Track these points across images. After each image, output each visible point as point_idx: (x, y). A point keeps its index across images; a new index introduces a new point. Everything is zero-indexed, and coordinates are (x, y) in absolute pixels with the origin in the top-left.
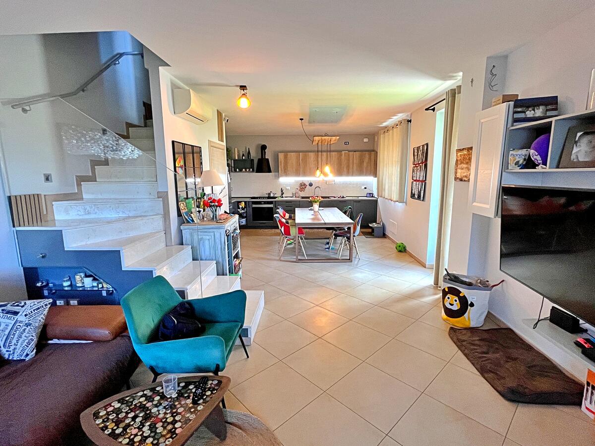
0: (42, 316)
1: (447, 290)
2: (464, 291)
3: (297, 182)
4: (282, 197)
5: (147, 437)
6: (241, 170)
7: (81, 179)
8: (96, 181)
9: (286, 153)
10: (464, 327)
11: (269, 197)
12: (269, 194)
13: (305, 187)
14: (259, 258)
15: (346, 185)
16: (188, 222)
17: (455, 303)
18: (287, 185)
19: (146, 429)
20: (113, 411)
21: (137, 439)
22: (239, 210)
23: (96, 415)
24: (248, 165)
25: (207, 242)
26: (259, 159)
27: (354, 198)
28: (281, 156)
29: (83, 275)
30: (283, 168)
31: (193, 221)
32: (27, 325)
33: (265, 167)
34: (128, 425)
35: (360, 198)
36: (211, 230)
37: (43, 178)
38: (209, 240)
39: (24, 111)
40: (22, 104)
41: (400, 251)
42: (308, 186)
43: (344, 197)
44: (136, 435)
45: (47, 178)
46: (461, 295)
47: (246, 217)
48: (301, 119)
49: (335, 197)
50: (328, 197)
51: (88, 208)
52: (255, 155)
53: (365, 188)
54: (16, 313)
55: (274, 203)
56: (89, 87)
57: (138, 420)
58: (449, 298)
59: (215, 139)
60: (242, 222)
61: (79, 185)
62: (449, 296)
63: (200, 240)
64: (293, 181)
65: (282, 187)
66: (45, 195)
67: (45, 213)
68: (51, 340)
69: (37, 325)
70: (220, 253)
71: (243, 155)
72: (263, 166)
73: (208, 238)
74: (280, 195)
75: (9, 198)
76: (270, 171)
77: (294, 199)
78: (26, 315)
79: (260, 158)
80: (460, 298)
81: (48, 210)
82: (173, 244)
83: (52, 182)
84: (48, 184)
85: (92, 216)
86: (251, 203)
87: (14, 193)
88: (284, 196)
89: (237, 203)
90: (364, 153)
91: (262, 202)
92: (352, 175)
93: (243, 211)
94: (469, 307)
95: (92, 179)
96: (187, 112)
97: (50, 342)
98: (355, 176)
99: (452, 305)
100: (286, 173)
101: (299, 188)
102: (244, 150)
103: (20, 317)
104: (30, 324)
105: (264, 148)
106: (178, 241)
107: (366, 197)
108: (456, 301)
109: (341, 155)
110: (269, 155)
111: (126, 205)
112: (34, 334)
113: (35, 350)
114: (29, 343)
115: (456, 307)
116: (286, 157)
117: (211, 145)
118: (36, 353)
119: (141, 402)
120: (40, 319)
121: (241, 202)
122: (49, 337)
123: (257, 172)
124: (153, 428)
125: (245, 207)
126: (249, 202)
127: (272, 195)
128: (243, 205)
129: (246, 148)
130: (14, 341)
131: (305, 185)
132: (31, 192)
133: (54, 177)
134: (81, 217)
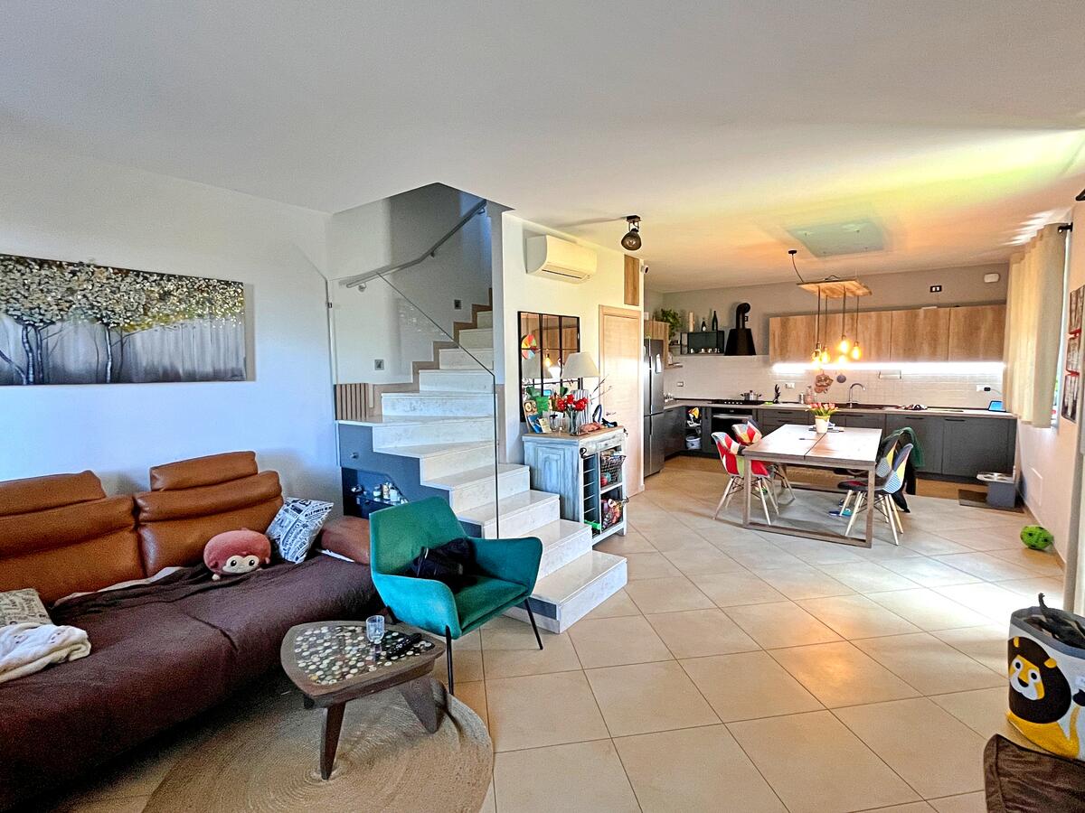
0: (320, 520)
1: (1016, 644)
2: (1058, 657)
3: (809, 373)
4: (777, 402)
5: (320, 669)
6: (697, 352)
7: (419, 367)
8: (438, 369)
9: (785, 317)
10: (1058, 752)
11: (747, 402)
12: (747, 395)
13: (828, 385)
14: (681, 510)
15: (932, 384)
16: (533, 431)
17: (1031, 681)
18: (789, 379)
19: (326, 662)
20: (316, 635)
21: (313, 667)
22: (689, 422)
23: (302, 633)
24: (714, 342)
25: (554, 464)
26: (732, 331)
27: (948, 412)
28: (775, 324)
29: (390, 486)
30: (777, 346)
31: (540, 430)
32: (305, 526)
33: (742, 344)
34: (317, 652)
35: (966, 412)
36: (559, 446)
37: (374, 364)
38: (557, 461)
39: (361, 289)
40: (358, 282)
41: (1033, 547)
42: (835, 383)
43: (920, 409)
44: (314, 663)
45: (379, 365)
46: (1048, 664)
47: (701, 436)
48: (792, 252)
49: (898, 407)
50: (881, 407)
51: (414, 404)
52: (726, 323)
53: (987, 389)
54: (299, 511)
55: (754, 413)
56: (440, 249)
57: (328, 651)
58: (1018, 665)
59: (617, 301)
60: (693, 445)
61: (416, 374)
62: (1019, 659)
63: (546, 460)
64: (803, 372)
65: (778, 382)
66: (374, 385)
67: (371, 406)
68: (325, 550)
69: (312, 528)
70: (570, 485)
71: (704, 324)
72: (738, 342)
73: (555, 457)
74: (772, 397)
75: (335, 386)
76: (751, 352)
77: (801, 406)
78: (306, 515)
79: (734, 328)
80: (1044, 671)
81: (377, 403)
82: (508, 461)
83: (383, 369)
84: (380, 372)
85: (417, 414)
86: (710, 412)
87: (340, 383)
88: (780, 399)
89: (684, 410)
90: (980, 308)
91: (732, 409)
92: (946, 359)
93: (695, 424)
94: (1073, 702)
95: (434, 366)
96: (542, 267)
97: (324, 552)
98: (953, 360)
99: (1024, 684)
100: (784, 355)
101: (814, 386)
102: (707, 316)
103: (302, 517)
104: (307, 526)
105: (743, 309)
106: (518, 458)
107: (988, 409)
108: (1034, 676)
109: (916, 316)
110: (752, 323)
111: (454, 401)
112: (307, 538)
113: (305, 556)
114: (301, 546)
115: (1034, 692)
116: (784, 325)
117: (605, 313)
118: (306, 559)
119: (344, 636)
120: (317, 523)
121: (694, 407)
122: (324, 545)
123: (728, 353)
124: (333, 663)
125: (700, 418)
126: (706, 407)
127: (752, 398)
128: (696, 413)
129: (711, 310)
130: (290, 541)
131: (826, 379)
132: (358, 382)
133: (386, 364)
134: (406, 414)
